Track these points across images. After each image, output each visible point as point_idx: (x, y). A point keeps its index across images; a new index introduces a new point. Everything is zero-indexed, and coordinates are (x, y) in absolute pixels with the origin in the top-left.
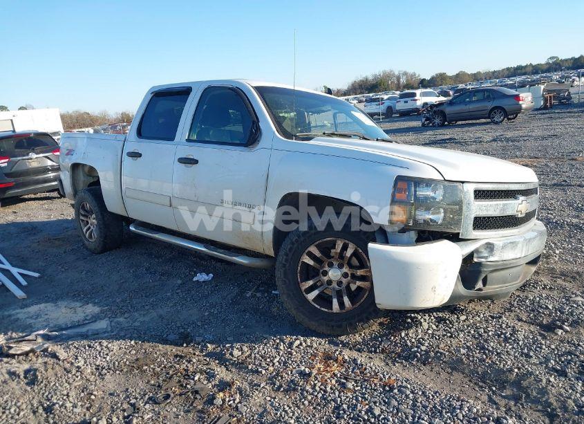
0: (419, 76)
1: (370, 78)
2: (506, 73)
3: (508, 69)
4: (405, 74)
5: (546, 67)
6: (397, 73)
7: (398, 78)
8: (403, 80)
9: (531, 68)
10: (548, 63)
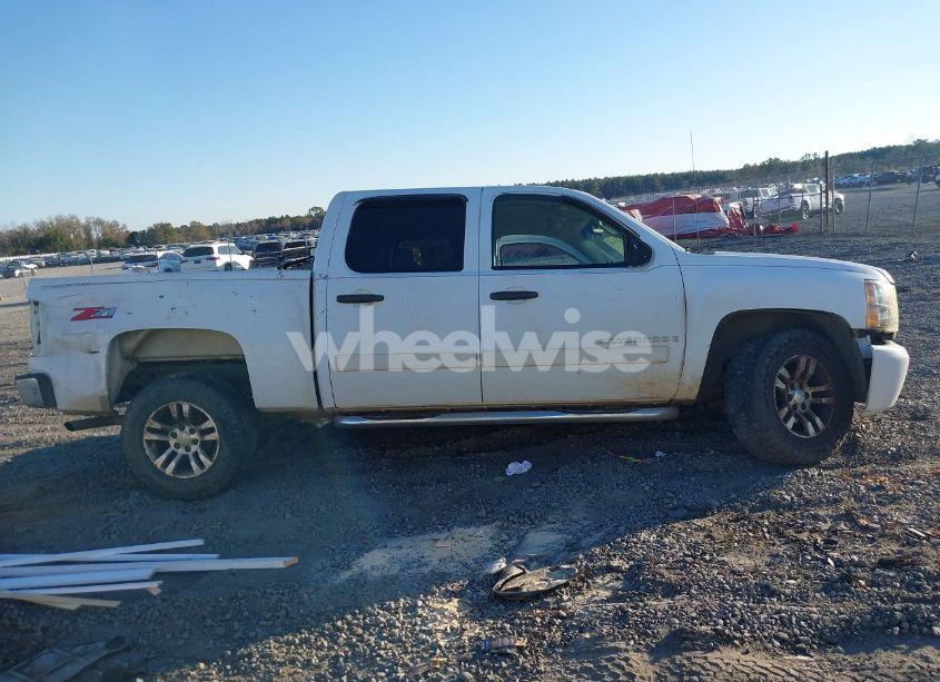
0: (124, 227)
1: (33, 227)
2: (256, 227)
3: (258, 221)
4: (99, 222)
5: (308, 221)
6: (83, 221)
7: (87, 230)
8: (96, 234)
9: (289, 223)
10: (309, 216)
